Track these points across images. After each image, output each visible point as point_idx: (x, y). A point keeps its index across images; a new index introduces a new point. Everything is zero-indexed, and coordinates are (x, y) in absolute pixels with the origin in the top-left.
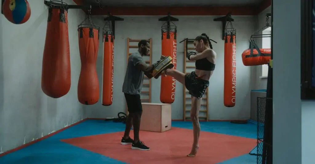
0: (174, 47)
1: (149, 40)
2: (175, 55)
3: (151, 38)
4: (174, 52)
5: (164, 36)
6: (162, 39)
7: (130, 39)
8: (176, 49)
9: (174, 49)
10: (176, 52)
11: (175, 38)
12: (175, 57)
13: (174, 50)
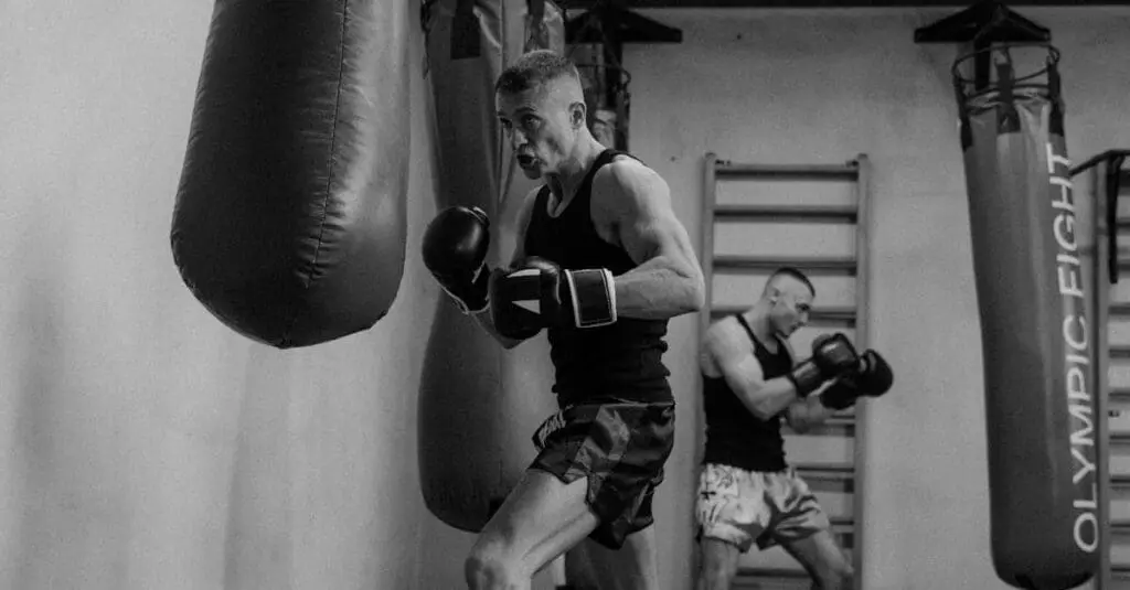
0: (1059, 187)
1: (852, 168)
2: (1070, 238)
3: (863, 156)
4: (1059, 219)
5: (976, 121)
6: (967, 140)
7: (718, 162)
8: (1070, 201)
9: (1060, 198)
10: (1070, 219)
11: (1056, 126)
12: (1070, 253)
13: (1056, 204)
